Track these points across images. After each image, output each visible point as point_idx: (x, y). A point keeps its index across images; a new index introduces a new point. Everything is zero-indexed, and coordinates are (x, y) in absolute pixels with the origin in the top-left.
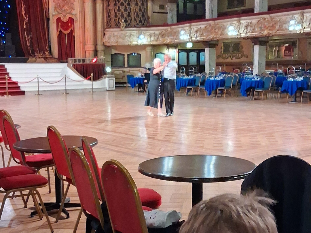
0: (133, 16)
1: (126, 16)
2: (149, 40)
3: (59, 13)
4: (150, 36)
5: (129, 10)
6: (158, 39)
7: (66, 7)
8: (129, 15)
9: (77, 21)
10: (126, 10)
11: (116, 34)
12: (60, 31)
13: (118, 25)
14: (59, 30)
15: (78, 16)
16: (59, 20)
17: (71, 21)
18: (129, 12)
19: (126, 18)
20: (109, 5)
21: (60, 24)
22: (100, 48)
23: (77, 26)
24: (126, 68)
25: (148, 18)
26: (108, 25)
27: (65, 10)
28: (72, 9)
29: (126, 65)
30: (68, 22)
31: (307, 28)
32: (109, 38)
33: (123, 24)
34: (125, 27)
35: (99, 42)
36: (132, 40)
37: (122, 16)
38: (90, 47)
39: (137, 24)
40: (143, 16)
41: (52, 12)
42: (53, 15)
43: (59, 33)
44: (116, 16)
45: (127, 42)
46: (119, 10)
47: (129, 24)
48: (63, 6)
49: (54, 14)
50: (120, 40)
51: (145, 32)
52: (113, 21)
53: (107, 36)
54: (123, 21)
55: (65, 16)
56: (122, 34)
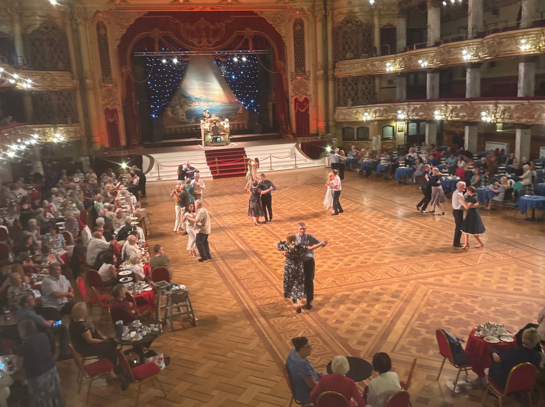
0: (360, 94)
1: (353, 94)
2: (374, 116)
3: (296, 94)
4: (375, 112)
5: (356, 90)
6: (382, 114)
7: (302, 89)
8: (356, 94)
9: (311, 100)
10: (353, 89)
11: (344, 111)
12: (298, 111)
13: (345, 104)
14: (296, 109)
15: (312, 96)
16: (296, 100)
17: (306, 100)
18: (356, 91)
19: (353, 97)
20: (338, 85)
21: (297, 104)
22: (331, 123)
23: (311, 105)
24: (355, 140)
25: (375, 94)
26: (337, 104)
27: (301, 92)
28: (307, 90)
29: (356, 138)
30: (304, 102)
31: (499, 119)
32: (338, 116)
33: (350, 102)
34: (352, 105)
35: (331, 118)
36: (358, 117)
37: (350, 95)
38: (322, 125)
39: (364, 101)
40: (370, 93)
41: (291, 93)
42: (292, 96)
43: (296, 111)
44: (344, 95)
45: (353, 118)
46: (347, 90)
47: (356, 102)
48: (300, 88)
49: (292, 95)
50: (347, 117)
51: (370, 108)
52: (342, 99)
53: (337, 113)
54: (350, 100)
55: (301, 96)
56: (349, 111)
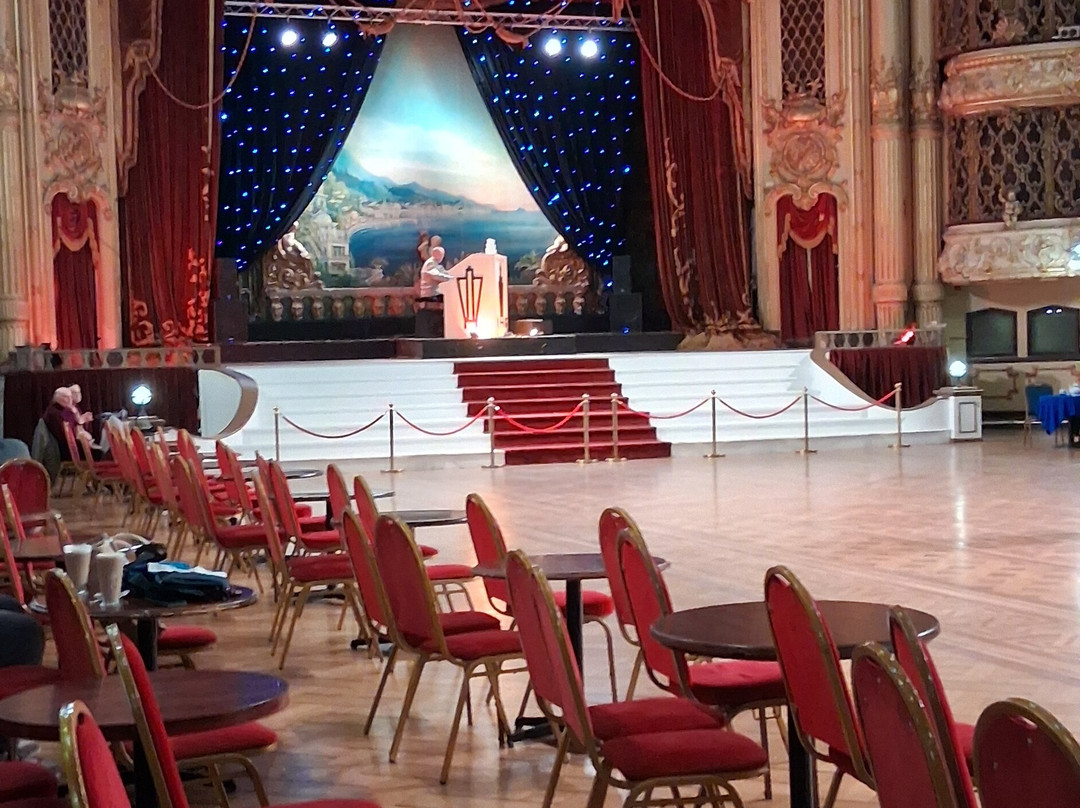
0: (1047, 177)
1: (1022, 178)
3: (785, 181)
5: (1033, 157)
7: (810, 161)
8: (1035, 176)
9: (846, 203)
10: (1022, 157)
11: (985, 240)
12: (790, 241)
13: (992, 213)
14: (784, 238)
15: (850, 189)
16: (785, 204)
17: (828, 205)
18: (1034, 165)
19: (1023, 185)
20: (960, 144)
21: (788, 217)
22: (926, 291)
23: (848, 222)
24: (1022, 360)
26: (955, 212)
27: (806, 172)
28: (832, 164)
29: (1022, 352)
30: (815, 211)
32: (962, 257)
33: (1012, 206)
34: (1020, 218)
35: (924, 273)
36: (1044, 261)
37: (1010, 178)
38: (891, 289)
39: (1066, 205)
41: (763, 179)
42: (766, 191)
43: (784, 247)
44: (986, 180)
45: (1026, 267)
46: (997, 158)
47: (1035, 206)
48: (801, 158)
49: (769, 184)
50: (1001, 263)
52: (974, 196)
53: (952, 251)
54: (1011, 195)
55: (805, 190)
56: (1007, 239)
